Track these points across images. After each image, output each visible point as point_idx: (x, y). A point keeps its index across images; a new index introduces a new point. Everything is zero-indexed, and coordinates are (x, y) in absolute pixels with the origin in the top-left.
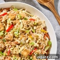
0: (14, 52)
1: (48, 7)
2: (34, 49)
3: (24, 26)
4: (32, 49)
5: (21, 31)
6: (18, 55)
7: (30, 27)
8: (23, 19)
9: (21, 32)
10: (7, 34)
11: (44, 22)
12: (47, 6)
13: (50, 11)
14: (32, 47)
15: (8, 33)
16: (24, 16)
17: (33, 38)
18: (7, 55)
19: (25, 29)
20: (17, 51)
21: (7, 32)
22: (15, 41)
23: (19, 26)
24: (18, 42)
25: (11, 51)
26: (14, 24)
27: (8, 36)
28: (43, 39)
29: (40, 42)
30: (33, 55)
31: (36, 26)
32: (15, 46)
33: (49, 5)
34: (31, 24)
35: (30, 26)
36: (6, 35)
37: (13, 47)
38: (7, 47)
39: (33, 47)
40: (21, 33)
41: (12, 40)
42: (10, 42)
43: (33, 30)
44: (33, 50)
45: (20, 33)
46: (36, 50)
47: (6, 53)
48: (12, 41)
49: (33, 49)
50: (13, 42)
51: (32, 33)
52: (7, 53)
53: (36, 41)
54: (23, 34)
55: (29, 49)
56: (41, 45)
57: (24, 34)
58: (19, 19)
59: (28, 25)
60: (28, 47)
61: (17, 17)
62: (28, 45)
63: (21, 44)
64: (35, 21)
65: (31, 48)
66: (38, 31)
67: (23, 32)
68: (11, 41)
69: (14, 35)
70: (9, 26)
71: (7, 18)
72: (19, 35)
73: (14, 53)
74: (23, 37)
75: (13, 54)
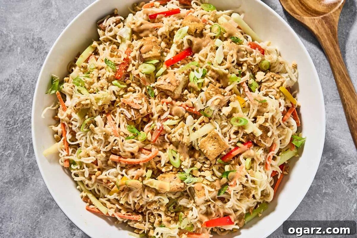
0: (177, 134)
1: (316, 32)
2: (242, 143)
3: (225, 59)
4: (235, 141)
5: (213, 74)
6: (186, 149)
7: (244, 68)
8: (226, 39)
9: (213, 78)
10: (166, 73)
11: (295, 67)
12: (313, 28)
13: (318, 50)
14: (236, 133)
15: (170, 70)
16: (232, 31)
17: (249, 107)
18: (149, 138)
19: (227, 69)
20: (186, 133)
21: (168, 68)
22: (186, 100)
23: (210, 54)
24: (197, 104)
25: (168, 129)
26: (194, 47)
27: (168, 81)
28: (279, 117)
29: (267, 125)
30: (233, 162)
31: (265, 72)
32: (184, 119)
33: (320, 26)
34: (250, 59)
35: (245, 64)
36: (162, 75)
37: (176, 117)
38: (156, 116)
39: (240, 135)
40: (213, 81)
41: (176, 96)
42: (169, 99)
43: (251, 81)
44: (239, 144)
45: (207, 80)
46: (249, 147)
47: (149, 134)
48: (176, 100)
49: (239, 141)
50: (179, 103)
51: (247, 89)
52: (152, 134)
53: (255, 118)
54: (218, 85)
55: (226, 140)
56: (269, 134)
57: (220, 85)
58: (215, 37)
59: (241, 60)
60: (225, 130)
61: (211, 28)
62: (224, 123)
63: (206, 116)
64: (267, 57)
65: (233, 136)
66: (269, 88)
67: (218, 80)
68: (173, 99)
69: (188, 81)
70: (178, 50)
71: (177, 26)
72: (202, 84)
73: (174, 140)
74: (217, 94)
75: (171, 143)
